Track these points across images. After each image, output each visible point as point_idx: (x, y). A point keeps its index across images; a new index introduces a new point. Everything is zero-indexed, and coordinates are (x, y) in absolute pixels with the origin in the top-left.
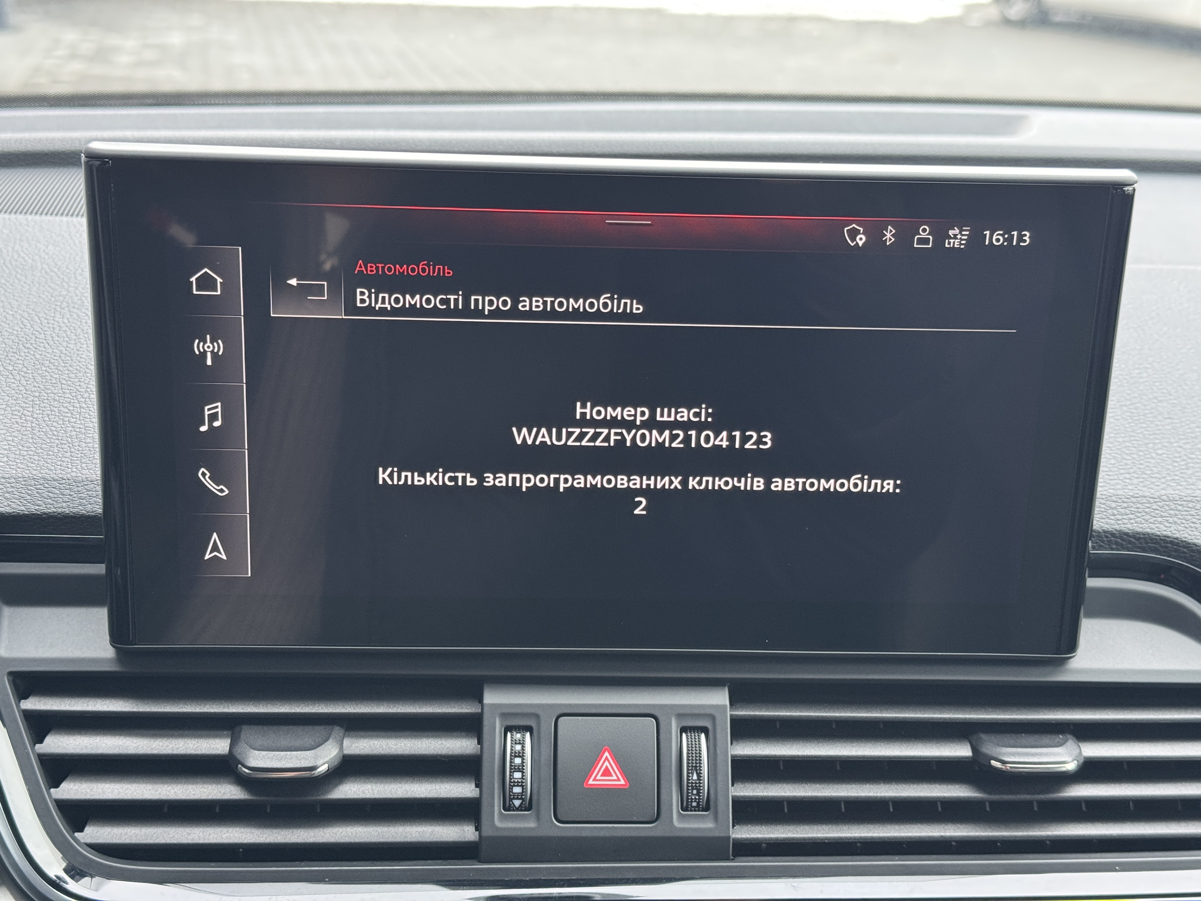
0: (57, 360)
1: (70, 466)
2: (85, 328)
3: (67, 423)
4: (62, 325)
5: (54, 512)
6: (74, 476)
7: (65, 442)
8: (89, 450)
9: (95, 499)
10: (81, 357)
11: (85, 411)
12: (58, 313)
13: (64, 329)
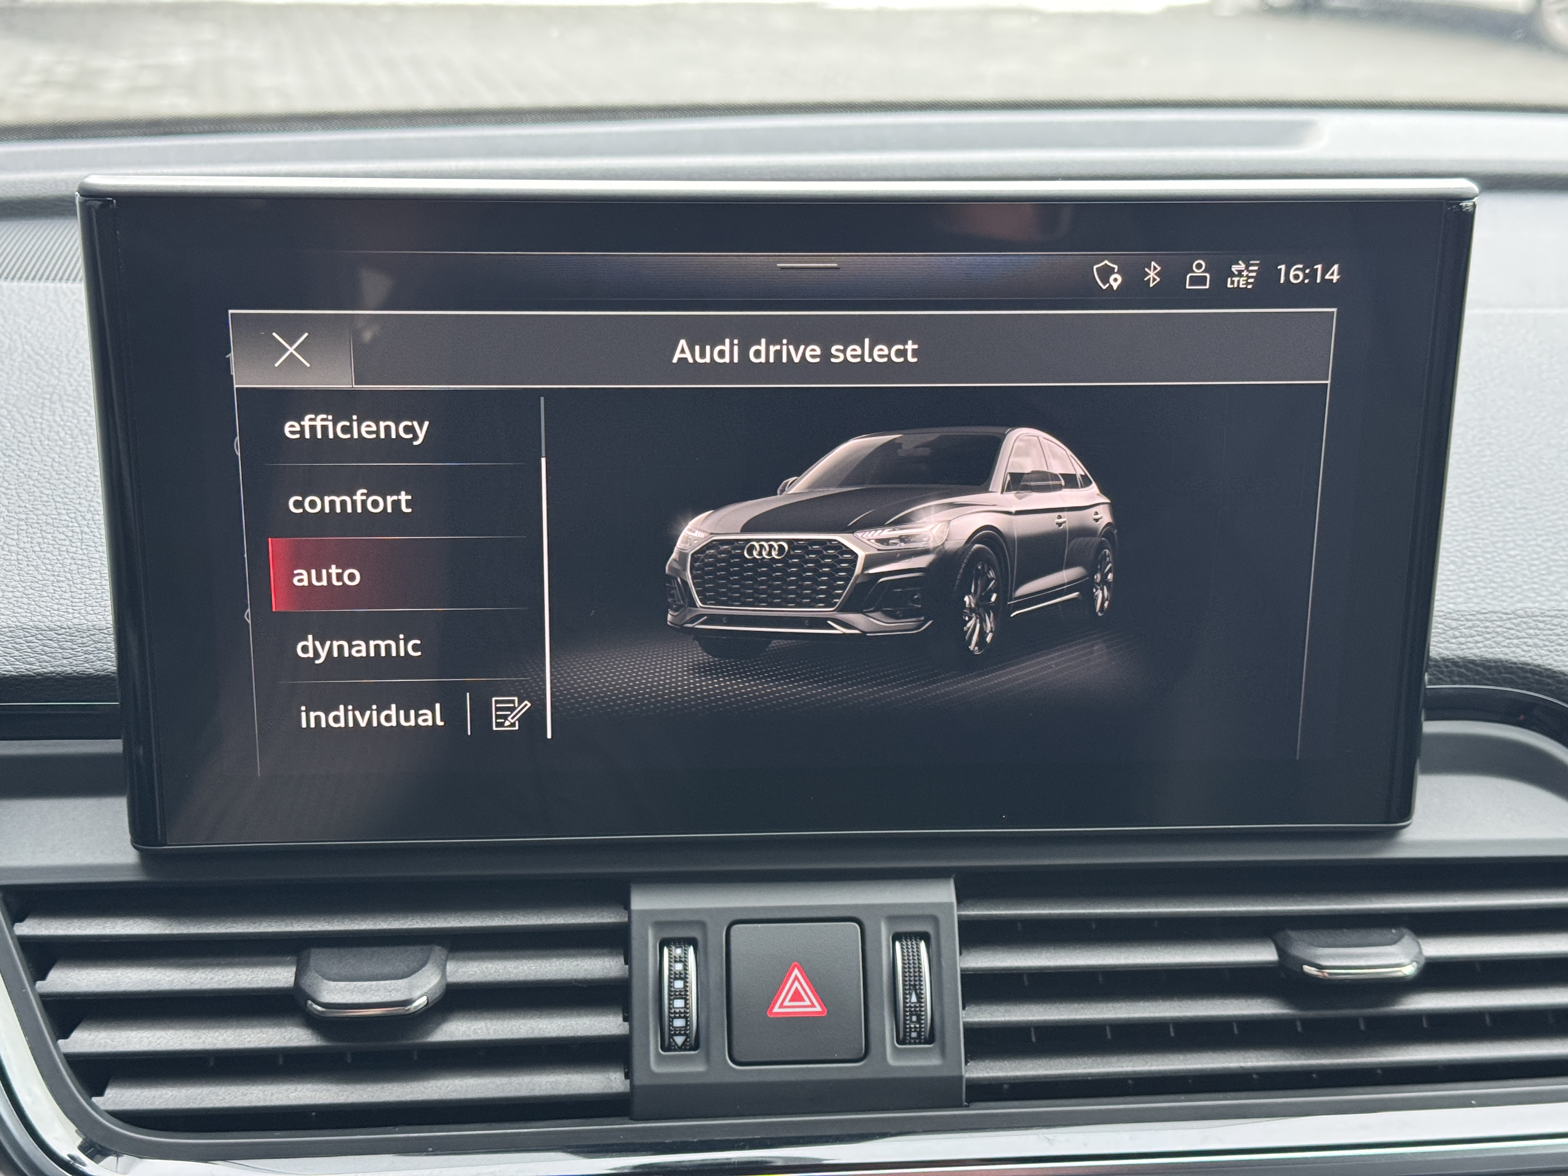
0: (48, 470)
1: (71, 611)
2: (84, 428)
3: (65, 553)
4: (52, 424)
5: (52, 673)
6: (76, 623)
7: (63, 579)
8: (96, 589)
9: (106, 653)
10: (80, 466)
11: (88, 537)
12: (47, 409)
13: (56, 430)
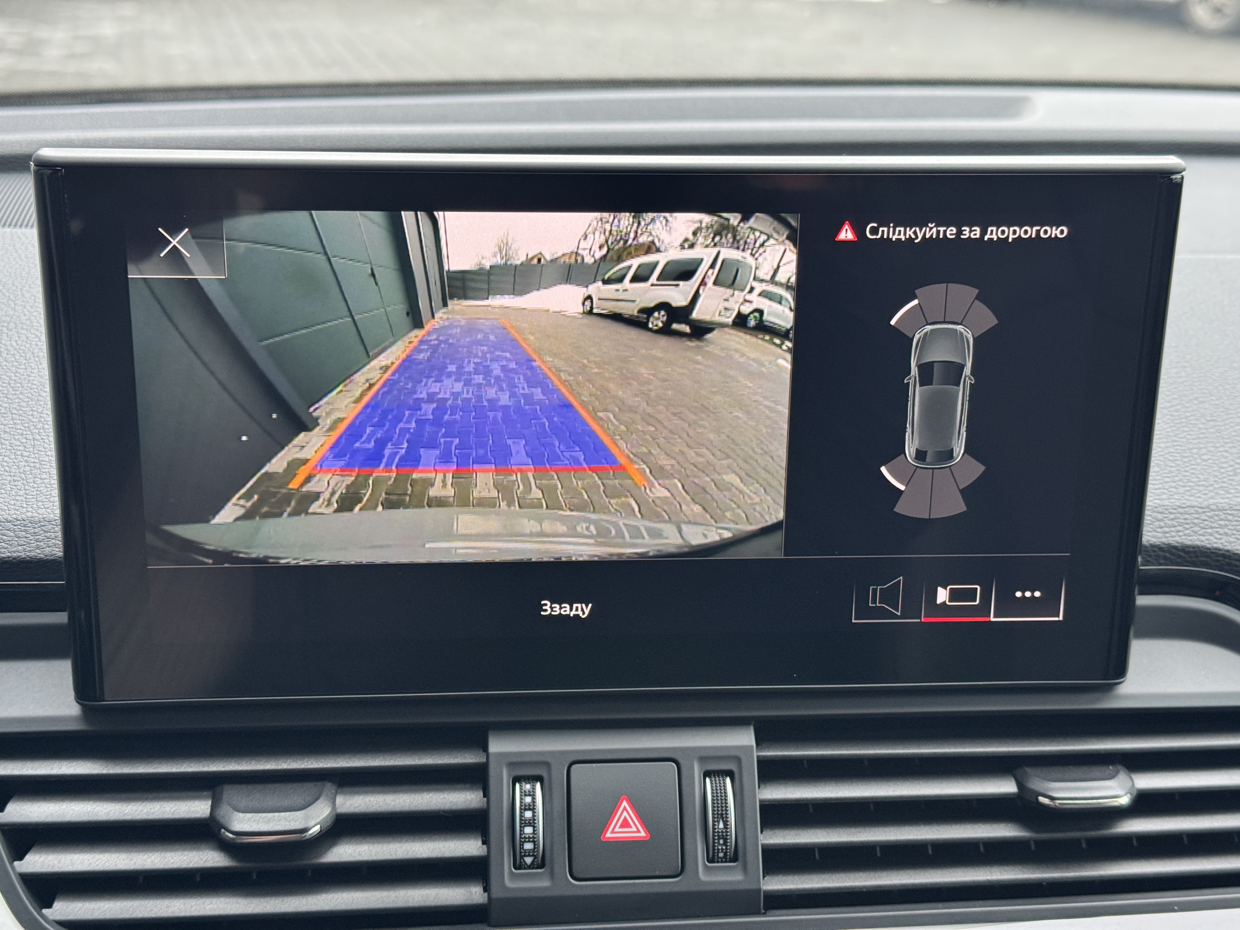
0: (5, 387)
1: (25, 506)
2: (35, 351)
3: (20, 457)
4: (9, 347)
5: (9, 557)
6: (29, 516)
7: (19, 479)
8: (46, 487)
9: (54, 541)
10: (32, 384)
11: (39, 443)
12: (5, 335)
13: (12, 353)
